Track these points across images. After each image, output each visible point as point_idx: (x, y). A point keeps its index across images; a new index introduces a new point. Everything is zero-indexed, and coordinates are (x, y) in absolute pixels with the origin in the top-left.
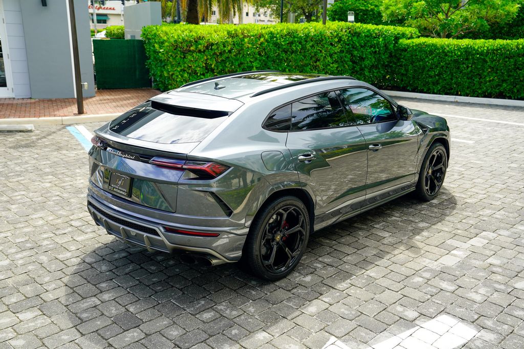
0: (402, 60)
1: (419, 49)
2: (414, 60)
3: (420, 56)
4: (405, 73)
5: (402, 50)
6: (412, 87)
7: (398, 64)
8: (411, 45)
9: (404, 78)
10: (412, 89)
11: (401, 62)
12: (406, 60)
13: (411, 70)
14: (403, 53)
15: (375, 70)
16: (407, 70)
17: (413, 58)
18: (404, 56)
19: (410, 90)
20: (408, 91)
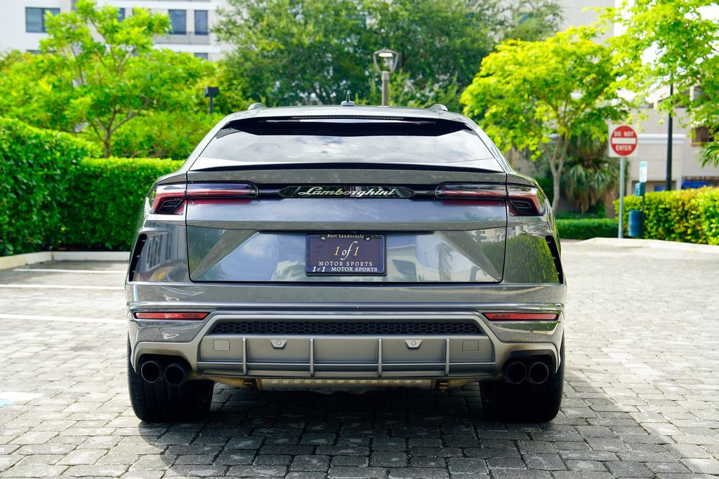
0: (93, 194)
1: (124, 174)
2: (116, 193)
3: (128, 186)
4: (100, 217)
5: (91, 177)
6: (113, 243)
7: (86, 201)
8: (109, 167)
9: (99, 227)
10: (113, 246)
11: (92, 197)
12: (99, 194)
13: (111, 211)
14: (94, 182)
15: (47, 211)
16: (103, 212)
17: (113, 190)
18: (96, 187)
19: (111, 248)
20: (108, 250)
